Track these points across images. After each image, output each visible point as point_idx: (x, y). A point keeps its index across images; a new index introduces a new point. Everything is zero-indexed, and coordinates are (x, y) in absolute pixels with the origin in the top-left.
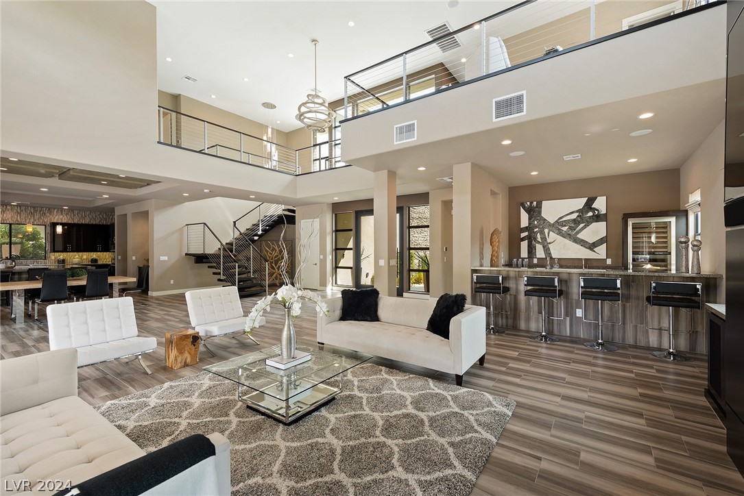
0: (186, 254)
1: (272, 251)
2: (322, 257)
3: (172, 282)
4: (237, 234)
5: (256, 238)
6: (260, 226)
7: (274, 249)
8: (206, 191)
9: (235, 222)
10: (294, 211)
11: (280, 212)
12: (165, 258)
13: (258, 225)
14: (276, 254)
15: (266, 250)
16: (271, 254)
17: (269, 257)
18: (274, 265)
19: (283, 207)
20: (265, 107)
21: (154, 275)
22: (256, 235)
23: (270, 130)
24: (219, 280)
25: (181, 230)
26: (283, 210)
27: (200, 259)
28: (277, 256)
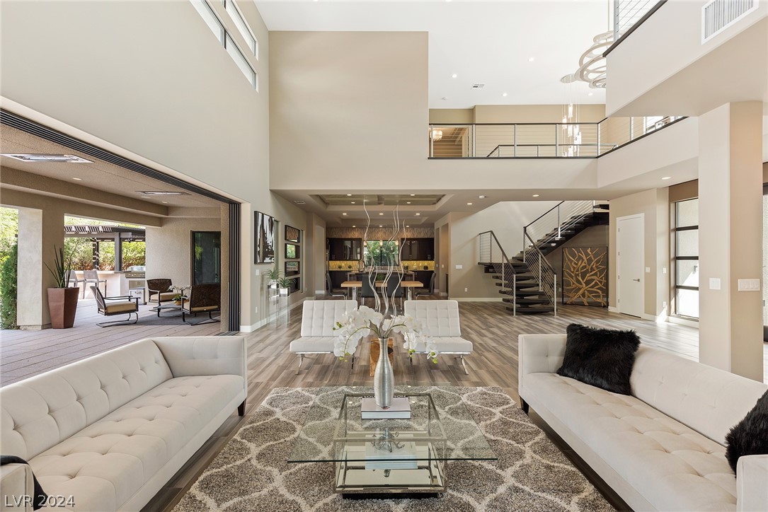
0: (479, 263)
1: (578, 260)
2: (648, 270)
3: (466, 290)
4: (529, 243)
5: (553, 245)
6: (559, 230)
7: (580, 258)
8: (481, 197)
9: (525, 228)
10: (606, 207)
11: (590, 210)
12: (460, 267)
13: (556, 229)
14: (583, 264)
15: (569, 259)
16: (577, 264)
17: (574, 268)
18: (580, 279)
19: (595, 203)
20: (564, 82)
21: (452, 281)
22: (554, 242)
23: (571, 109)
24: (501, 292)
25: (474, 239)
26: (594, 207)
27: (489, 268)
28: (585, 267)
